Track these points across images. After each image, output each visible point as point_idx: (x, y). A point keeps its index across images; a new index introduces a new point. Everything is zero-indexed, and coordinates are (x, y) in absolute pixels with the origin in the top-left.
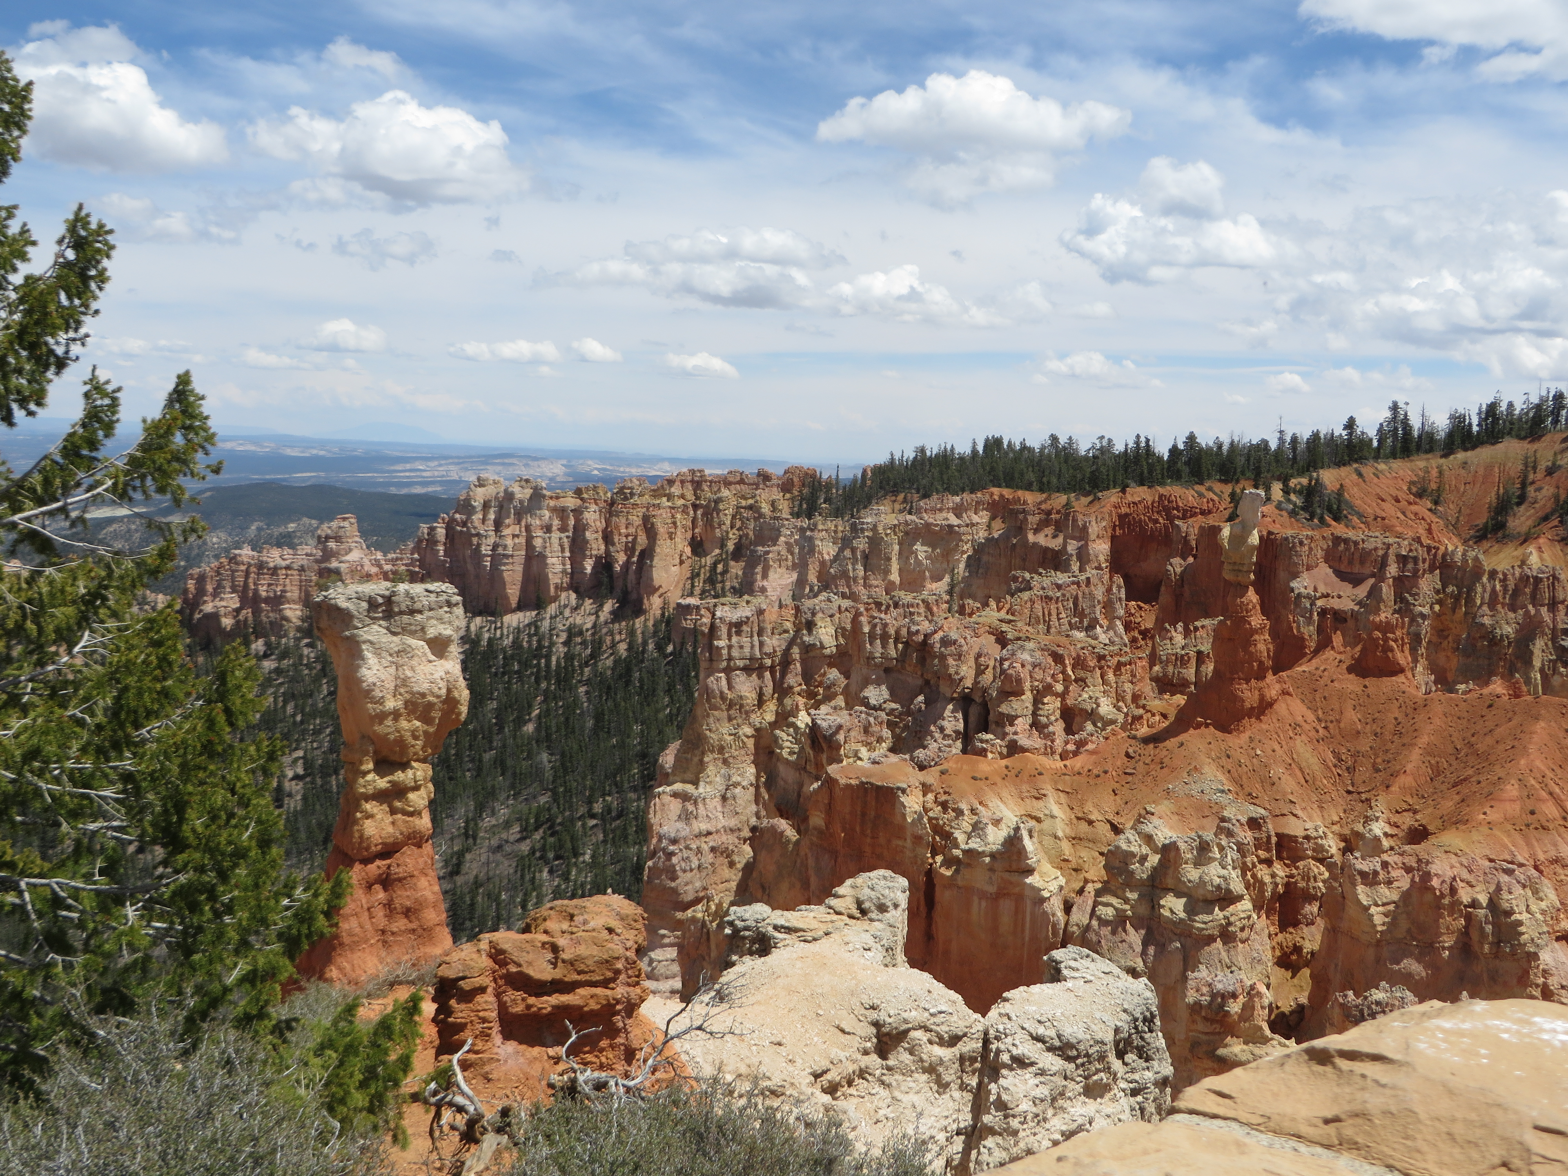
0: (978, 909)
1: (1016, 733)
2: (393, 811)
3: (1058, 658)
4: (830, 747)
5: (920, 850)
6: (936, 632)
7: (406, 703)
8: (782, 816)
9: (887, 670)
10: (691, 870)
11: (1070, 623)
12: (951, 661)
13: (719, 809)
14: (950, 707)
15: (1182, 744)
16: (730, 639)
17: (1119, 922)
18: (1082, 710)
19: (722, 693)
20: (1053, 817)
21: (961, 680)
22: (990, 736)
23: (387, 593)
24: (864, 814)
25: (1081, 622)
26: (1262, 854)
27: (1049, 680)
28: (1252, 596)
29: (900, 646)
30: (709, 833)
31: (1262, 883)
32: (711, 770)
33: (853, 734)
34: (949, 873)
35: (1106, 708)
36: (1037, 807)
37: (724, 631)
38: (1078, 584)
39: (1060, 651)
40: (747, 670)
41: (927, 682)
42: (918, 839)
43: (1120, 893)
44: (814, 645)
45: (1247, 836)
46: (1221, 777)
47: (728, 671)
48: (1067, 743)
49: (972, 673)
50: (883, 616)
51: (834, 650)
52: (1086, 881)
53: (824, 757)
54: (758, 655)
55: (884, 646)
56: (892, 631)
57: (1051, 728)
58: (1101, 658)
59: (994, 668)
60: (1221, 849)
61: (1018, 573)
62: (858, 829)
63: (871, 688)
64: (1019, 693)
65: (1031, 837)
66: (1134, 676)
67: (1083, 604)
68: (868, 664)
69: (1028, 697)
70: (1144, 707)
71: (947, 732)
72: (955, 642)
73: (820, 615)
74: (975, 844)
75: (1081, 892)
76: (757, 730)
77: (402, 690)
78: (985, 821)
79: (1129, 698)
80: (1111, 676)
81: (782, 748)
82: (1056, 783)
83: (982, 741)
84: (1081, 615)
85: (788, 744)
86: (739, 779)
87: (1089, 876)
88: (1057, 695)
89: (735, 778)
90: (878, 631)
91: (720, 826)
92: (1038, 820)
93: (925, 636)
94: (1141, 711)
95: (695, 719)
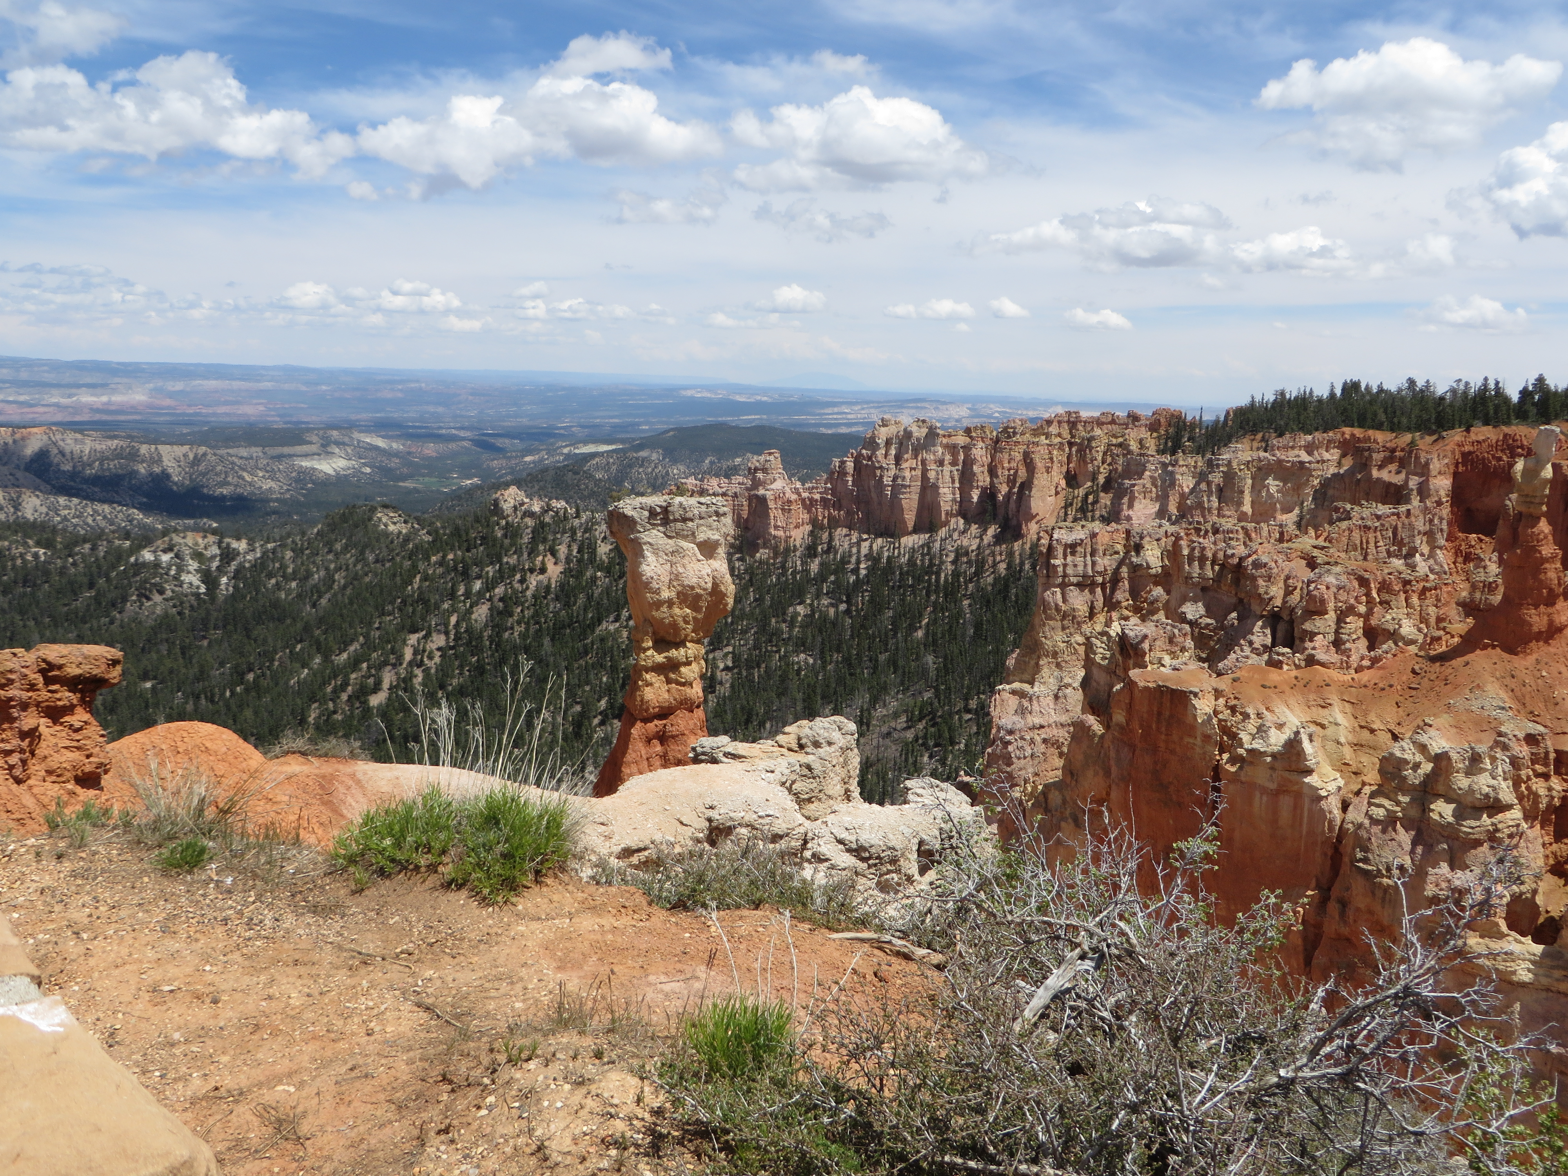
0: (1260, 803)
1: (1314, 648)
2: (669, 681)
3: (1363, 582)
4: (1136, 654)
5: (1209, 748)
6: (1250, 556)
7: (678, 593)
8: (1093, 714)
9: (1204, 589)
10: (1025, 758)
11: (1388, 551)
12: (1261, 582)
13: (1052, 706)
14: (1260, 623)
15: (1467, 664)
16: (1065, 558)
17: (1389, 822)
18: (1384, 630)
19: (1057, 605)
20: (1337, 724)
21: (1271, 599)
22: (1287, 650)
23: (664, 504)
24: (1160, 714)
25: (1400, 550)
26: (1539, 768)
27: (1352, 601)
28: (1544, 526)
29: (1217, 568)
30: (1042, 727)
31: (1537, 796)
32: (1045, 672)
33: (1158, 643)
34: (1233, 769)
35: (1408, 629)
36: (1323, 715)
37: (1060, 551)
38: (1398, 515)
39: (1367, 576)
40: (1080, 586)
41: (1241, 601)
42: (1207, 738)
43: (1392, 796)
44: (1141, 565)
45: (1523, 751)
46: (1503, 694)
47: (1063, 586)
48: (1362, 658)
49: (1282, 592)
50: (1201, 540)
51: (1159, 569)
52: (1364, 784)
53: (1131, 662)
54: (1090, 573)
55: (1202, 567)
56: (1209, 555)
57: (1348, 645)
58: (1406, 583)
59: (1302, 589)
60: (1493, 759)
61: (1340, 504)
62: (1154, 726)
63: (1188, 604)
64: (1322, 612)
65: (1311, 741)
66: (1438, 600)
67: (1403, 534)
68: (1186, 583)
69: (1331, 616)
70: (1444, 629)
71: (1256, 645)
72: (1265, 565)
73: (1148, 539)
74: (1258, 745)
75: (1358, 793)
76: (1088, 639)
77: (675, 583)
78: (1268, 724)
79: (1433, 620)
80: (1415, 600)
81: (1095, 654)
82: (1342, 693)
83: (1278, 654)
84: (1400, 544)
85: (1101, 650)
86: (1070, 681)
87: (1366, 779)
88: (1360, 615)
89: (1067, 680)
90: (1197, 553)
91: (1051, 721)
92: (1323, 727)
93: (1241, 559)
94: (1442, 633)
95: (1033, 627)
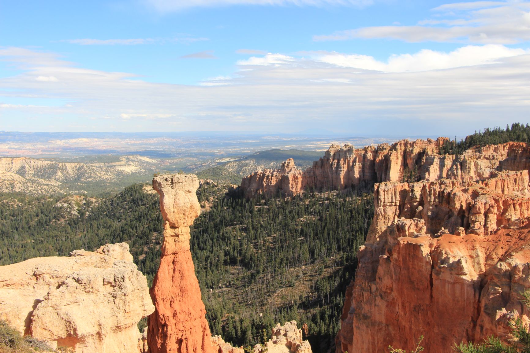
0: (448, 287)
1: (474, 227)
2: (175, 241)
3: (497, 201)
4: (403, 231)
6: (453, 192)
7: (177, 209)
9: (436, 206)
12: (456, 202)
16: (384, 196)
18: (506, 219)
19: (382, 214)
20: (479, 257)
21: (460, 209)
23: (171, 177)
24: (409, 254)
27: (491, 208)
33: (412, 227)
35: (515, 219)
36: (473, 253)
37: (382, 193)
39: (497, 198)
40: (391, 206)
42: (427, 263)
44: (414, 197)
47: (384, 206)
49: (465, 206)
50: (434, 187)
51: (420, 199)
53: (401, 234)
54: (394, 201)
55: (435, 197)
56: (437, 192)
58: (514, 201)
62: (407, 259)
64: (479, 213)
68: (429, 204)
69: (483, 214)
72: (458, 196)
73: (416, 187)
74: (445, 265)
77: (176, 206)
78: (450, 256)
82: (481, 244)
83: (459, 230)
90: (432, 192)
92: (473, 257)
93: (449, 193)
95: (373, 223)
